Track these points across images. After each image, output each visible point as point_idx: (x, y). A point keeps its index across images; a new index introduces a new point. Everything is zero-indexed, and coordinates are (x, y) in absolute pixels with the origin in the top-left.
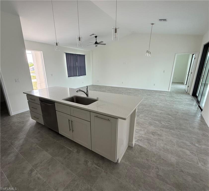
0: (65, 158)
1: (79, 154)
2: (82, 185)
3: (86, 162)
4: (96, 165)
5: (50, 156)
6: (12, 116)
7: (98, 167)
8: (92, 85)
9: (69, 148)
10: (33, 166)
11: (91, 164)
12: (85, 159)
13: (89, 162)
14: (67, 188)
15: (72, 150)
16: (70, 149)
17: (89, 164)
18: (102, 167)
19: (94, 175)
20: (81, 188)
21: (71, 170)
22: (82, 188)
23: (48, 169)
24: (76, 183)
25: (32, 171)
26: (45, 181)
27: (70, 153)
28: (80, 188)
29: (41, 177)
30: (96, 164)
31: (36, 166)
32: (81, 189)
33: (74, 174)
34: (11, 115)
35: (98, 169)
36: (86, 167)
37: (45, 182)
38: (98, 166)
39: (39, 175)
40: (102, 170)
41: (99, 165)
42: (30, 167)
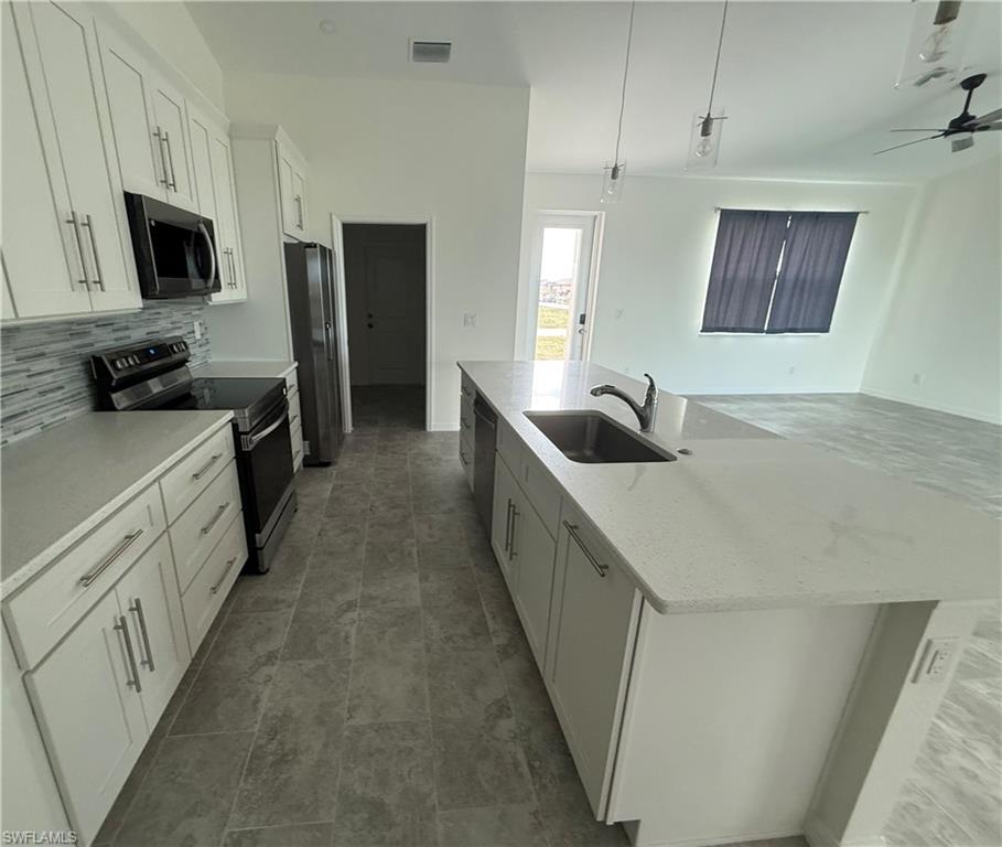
0: (448, 639)
1: (501, 661)
2: (418, 766)
3: (501, 710)
4: (525, 752)
5: (415, 599)
6: (430, 433)
7: (525, 769)
8: (860, 394)
9: (488, 616)
10: (362, 596)
11: (510, 731)
12: (506, 696)
13: (509, 716)
14: (376, 731)
15: (491, 631)
16: (490, 623)
17: (506, 726)
18: (544, 787)
19: (486, 781)
20: (410, 771)
21: (430, 689)
22: (412, 776)
23: (384, 632)
24: (411, 744)
25: (351, 606)
26: (351, 656)
27: (476, 635)
28: (407, 769)
29: (353, 641)
30: (527, 750)
31: (367, 601)
32: (405, 773)
33: (428, 711)
34: (428, 429)
35: (521, 775)
36: (484, 724)
37: (350, 661)
38: (531, 767)
39: (353, 632)
40: (534, 797)
41: (537, 764)
42: (354, 594)
